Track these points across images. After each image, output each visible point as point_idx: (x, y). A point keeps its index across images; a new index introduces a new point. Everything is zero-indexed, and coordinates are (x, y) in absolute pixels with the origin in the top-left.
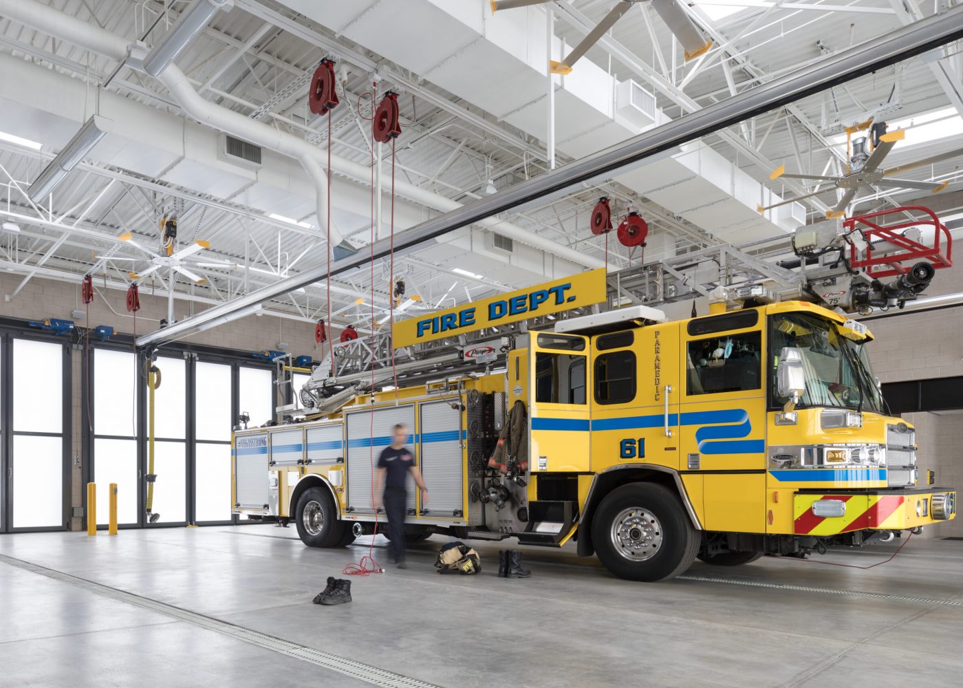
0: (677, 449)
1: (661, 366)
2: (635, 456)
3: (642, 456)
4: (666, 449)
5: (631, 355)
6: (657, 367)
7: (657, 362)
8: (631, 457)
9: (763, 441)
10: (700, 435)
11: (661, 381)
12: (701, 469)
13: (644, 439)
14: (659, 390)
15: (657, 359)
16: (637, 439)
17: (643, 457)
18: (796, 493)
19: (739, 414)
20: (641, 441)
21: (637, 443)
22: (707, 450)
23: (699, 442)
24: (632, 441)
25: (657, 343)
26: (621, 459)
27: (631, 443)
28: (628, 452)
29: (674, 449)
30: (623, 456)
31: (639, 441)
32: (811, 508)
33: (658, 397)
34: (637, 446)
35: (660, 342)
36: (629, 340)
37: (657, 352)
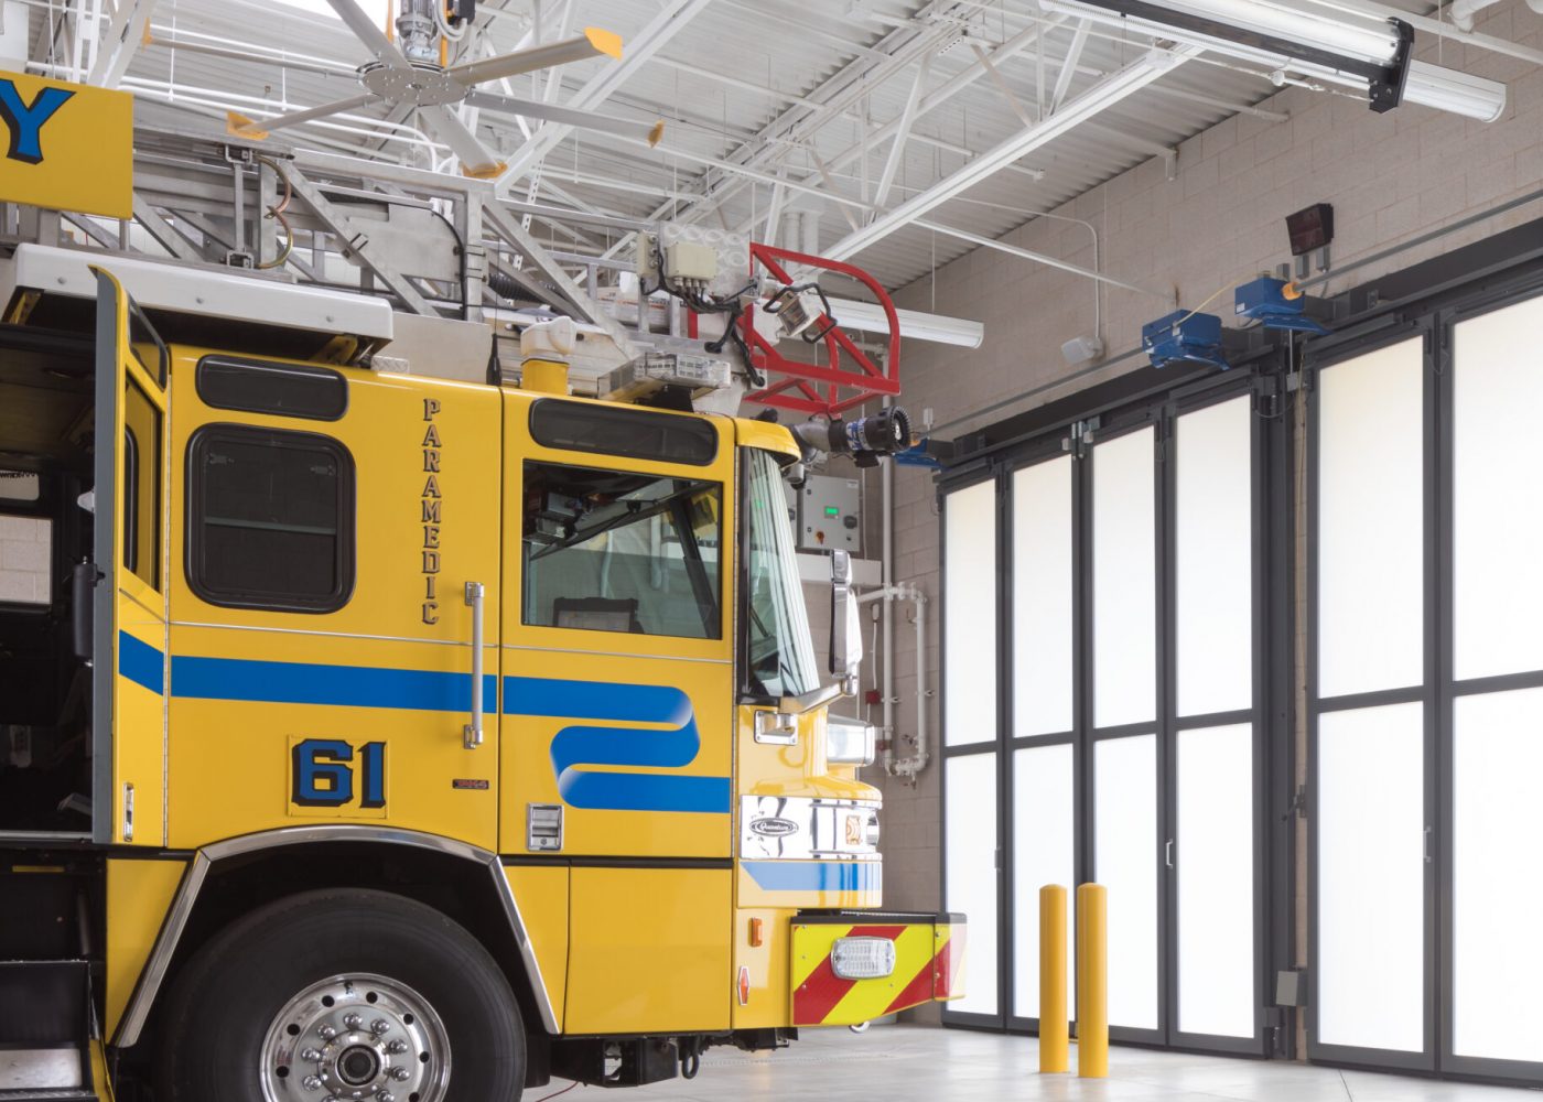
0: (493, 785)
1: (444, 515)
2: (349, 798)
3: (374, 798)
4: (456, 784)
5: (339, 458)
6: (429, 514)
7: (431, 499)
8: (336, 803)
9: (728, 779)
10: (565, 749)
11: (443, 563)
12: (564, 851)
13: (383, 744)
14: (436, 591)
15: (431, 488)
16: (357, 746)
17: (379, 803)
18: (793, 921)
19: (666, 700)
20: (374, 754)
21: (358, 757)
22: (584, 794)
23: (560, 769)
24: (339, 749)
25: (431, 437)
26: (293, 807)
27: (333, 755)
28: (322, 784)
29: (484, 785)
30: (303, 796)
31: (366, 750)
32: (829, 958)
33: (432, 613)
34: (356, 765)
35: (442, 437)
36: (333, 402)
37: (431, 467)
